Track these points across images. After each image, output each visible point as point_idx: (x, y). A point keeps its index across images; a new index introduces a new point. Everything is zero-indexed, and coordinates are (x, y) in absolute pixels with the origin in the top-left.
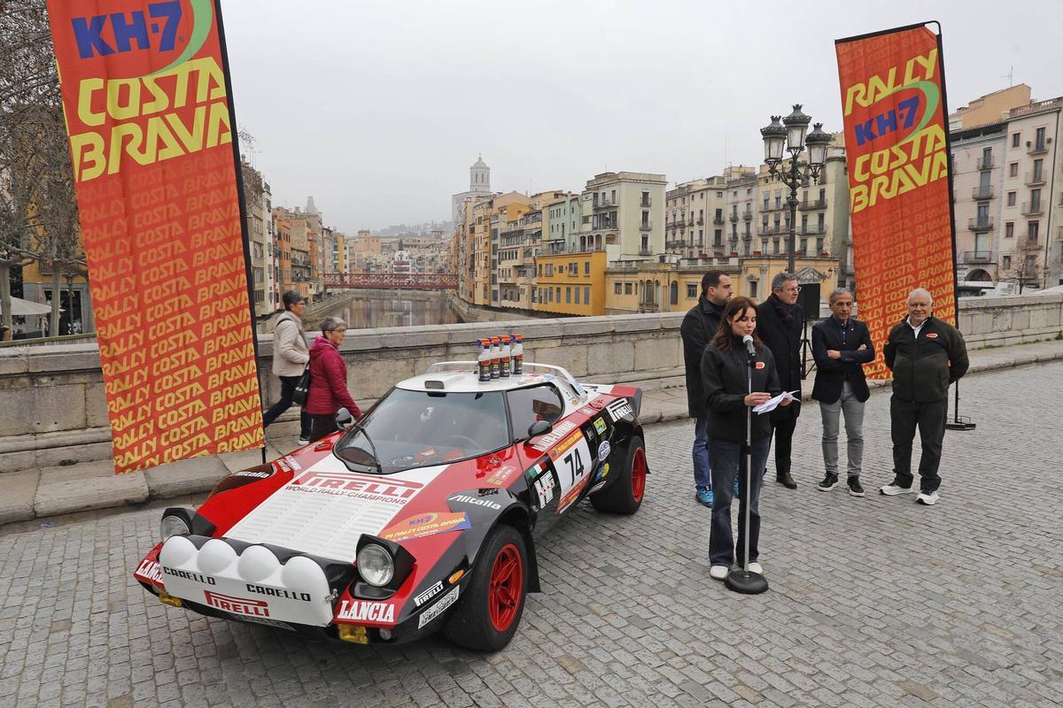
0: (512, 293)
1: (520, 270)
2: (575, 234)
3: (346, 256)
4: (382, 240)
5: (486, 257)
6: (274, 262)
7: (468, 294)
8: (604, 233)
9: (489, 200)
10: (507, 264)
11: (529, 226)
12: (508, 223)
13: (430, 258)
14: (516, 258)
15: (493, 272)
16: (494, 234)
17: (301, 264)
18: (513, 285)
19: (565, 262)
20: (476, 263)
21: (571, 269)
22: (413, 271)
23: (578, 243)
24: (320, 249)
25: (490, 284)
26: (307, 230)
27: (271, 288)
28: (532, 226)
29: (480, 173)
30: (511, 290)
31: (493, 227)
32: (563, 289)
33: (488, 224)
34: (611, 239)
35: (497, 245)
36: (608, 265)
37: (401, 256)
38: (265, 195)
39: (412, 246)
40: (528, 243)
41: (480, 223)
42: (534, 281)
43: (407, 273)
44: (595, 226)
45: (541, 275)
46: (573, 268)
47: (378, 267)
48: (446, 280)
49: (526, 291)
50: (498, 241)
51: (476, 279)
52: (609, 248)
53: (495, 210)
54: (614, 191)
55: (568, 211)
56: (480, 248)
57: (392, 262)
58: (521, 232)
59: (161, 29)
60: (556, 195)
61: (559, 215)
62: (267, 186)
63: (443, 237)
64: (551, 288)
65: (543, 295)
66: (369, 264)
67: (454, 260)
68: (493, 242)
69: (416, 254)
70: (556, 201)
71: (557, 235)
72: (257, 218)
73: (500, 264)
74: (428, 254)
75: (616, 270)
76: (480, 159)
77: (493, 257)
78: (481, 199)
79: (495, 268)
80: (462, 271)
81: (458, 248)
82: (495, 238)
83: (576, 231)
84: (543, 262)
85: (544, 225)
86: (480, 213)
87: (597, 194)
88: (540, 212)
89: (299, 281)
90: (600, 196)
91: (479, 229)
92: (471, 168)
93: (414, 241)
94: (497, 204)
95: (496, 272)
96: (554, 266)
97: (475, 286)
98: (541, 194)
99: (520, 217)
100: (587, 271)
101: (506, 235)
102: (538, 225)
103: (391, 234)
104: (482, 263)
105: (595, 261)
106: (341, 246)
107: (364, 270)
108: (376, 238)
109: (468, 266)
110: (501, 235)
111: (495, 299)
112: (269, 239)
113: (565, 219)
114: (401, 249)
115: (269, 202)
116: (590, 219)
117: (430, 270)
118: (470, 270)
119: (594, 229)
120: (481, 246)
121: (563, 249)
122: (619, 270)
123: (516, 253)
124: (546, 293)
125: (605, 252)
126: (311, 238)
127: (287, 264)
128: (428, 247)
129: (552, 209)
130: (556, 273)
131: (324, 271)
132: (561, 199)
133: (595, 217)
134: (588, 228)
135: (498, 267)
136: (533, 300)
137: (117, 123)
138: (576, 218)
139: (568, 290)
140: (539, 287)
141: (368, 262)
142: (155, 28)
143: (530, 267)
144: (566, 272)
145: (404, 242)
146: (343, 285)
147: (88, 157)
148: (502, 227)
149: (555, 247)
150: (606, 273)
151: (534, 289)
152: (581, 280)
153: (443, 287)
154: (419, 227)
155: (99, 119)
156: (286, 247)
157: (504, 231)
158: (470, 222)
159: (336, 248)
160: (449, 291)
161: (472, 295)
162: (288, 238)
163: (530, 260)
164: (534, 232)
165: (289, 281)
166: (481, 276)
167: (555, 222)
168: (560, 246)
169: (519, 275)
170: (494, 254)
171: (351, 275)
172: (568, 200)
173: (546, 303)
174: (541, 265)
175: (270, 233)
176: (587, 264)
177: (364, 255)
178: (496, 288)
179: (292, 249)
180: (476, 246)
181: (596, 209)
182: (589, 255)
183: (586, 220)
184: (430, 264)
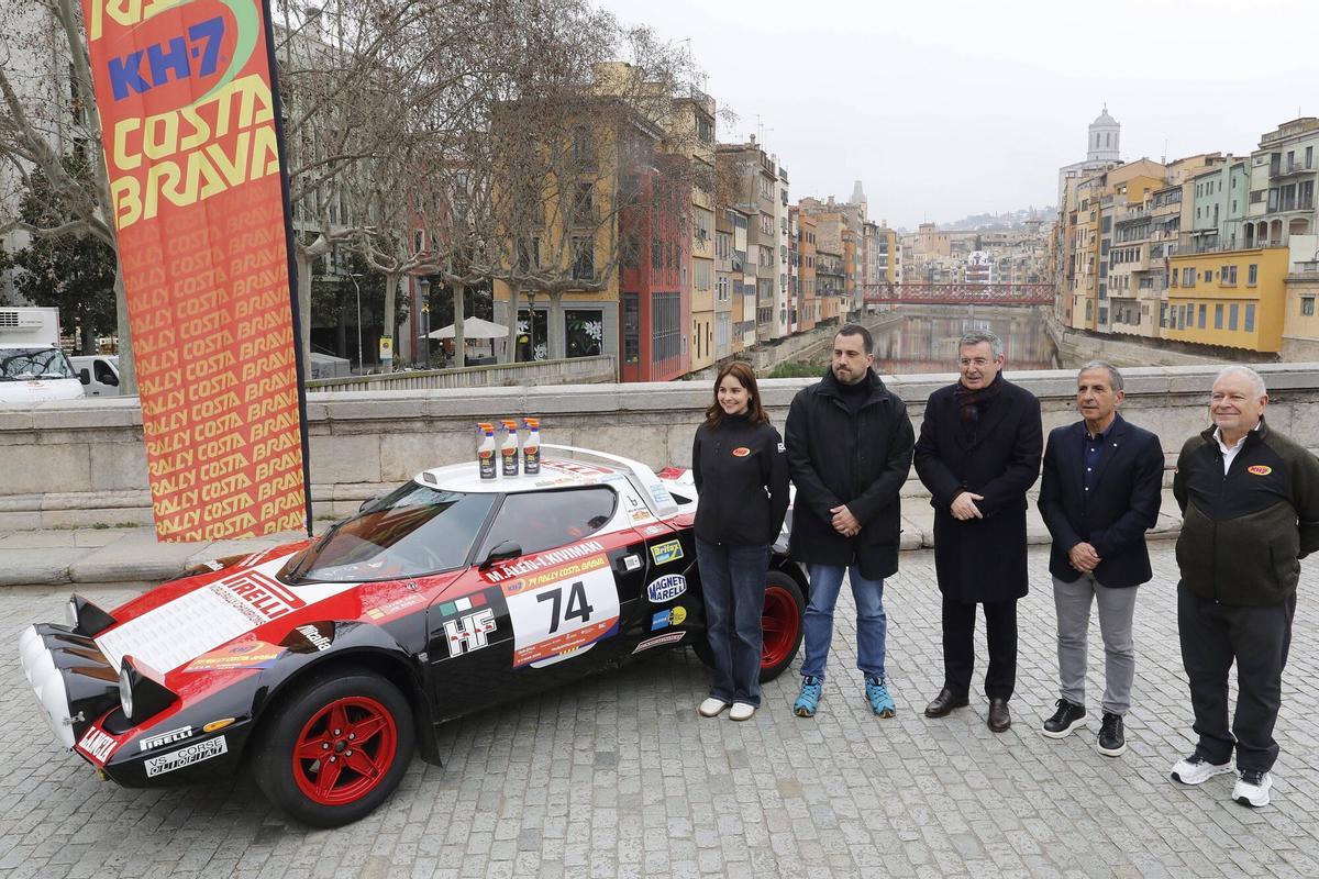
0: (1129, 312)
1: (1144, 277)
2: (1235, 221)
3: (898, 260)
4: (953, 237)
5: (1092, 259)
6: (790, 270)
7: (1064, 314)
8: (1286, 217)
9: (1102, 174)
10: (1123, 269)
11: (1160, 211)
12: (1129, 208)
13: (1018, 261)
14: (1138, 259)
15: (1102, 281)
16: (1105, 225)
17: (830, 272)
18: (1133, 300)
19: (1216, 266)
20: (1077, 267)
21: (1224, 276)
22: (994, 279)
23: (1241, 235)
24: (860, 252)
25: (1096, 299)
26: (842, 226)
27: (783, 305)
28: (1165, 211)
29: (1104, 132)
30: (1127, 308)
31: (1105, 214)
32: (1211, 308)
33: (1097, 210)
34: (1299, 227)
35: (1110, 240)
36: (1292, 268)
37: (977, 258)
38: (779, 185)
39: (995, 244)
40: (1157, 236)
41: (1085, 209)
42: (1165, 295)
43: (985, 282)
44: (1273, 205)
45: (1175, 285)
46: (1229, 274)
47: (944, 273)
48: (1040, 292)
49: (1151, 309)
50: (1111, 236)
51: (1076, 291)
52: (1295, 241)
53: (1110, 189)
54: (1310, 149)
55: (1225, 185)
56: (1084, 246)
57: (964, 267)
58: (1148, 220)
59: (202, 51)
60: (1209, 160)
61: (1210, 192)
62: (783, 173)
63: (1042, 229)
64: (1191, 306)
65: (1177, 315)
66: (933, 270)
67: (1052, 264)
68: (1104, 237)
69: (999, 254)
70: (1210, 169)
71: (1206, 223)
72: (765, 214)
73: (1112, 268)
74: (1017, 255)
75: (1306, 277)
76: (1105, 111)
77: (1103, 259)
78: (1091, 173)
79: (1104, 275)
80: (1059, 281)
81: (1058, 245)
82: (1106, 230)
83: (1238, 215)
84: (1180, 265)
85: (1185, 209)
86: (1086, 194)
87: (1279, 154)
88: (1179, 188)
89: (827, 294)
90: (1284, 159)
91: (1083, 217)
92: (1090, 127)
93: (998, 236)
94: (1113, 179)
95: (1106, 281)
96: (1197, 272)
97: (1074, 301)
98: (1182, 161)
99: (1147, 197)
100: (1253, 277)
101: (1124, 226)
102: (1174, 208)
103: (967, 229)
104: (1086, 268)
105: (1267, 263)
106: (892, 246)
107: (925, 278)
108: (944, 234)
109: (1066, 273)
110: (1117, 225)
111: (1103, 321)
112: (784, 241)
113: (1220, 197)
114: (978, 248)
115: (784, 194)
116: (1265, 196)
117: (1019, 278)
118: (1068, 277)
119: (1270, 211)
120: (1086, 243)
121: (1214, 245)
122: (1311, 276)
123: (1138, 252)
124: (1182, 314)
125: (1287, 247)
126: (846, 237)
127: (810, 273)
128: (1017, 245)
129: (1199, 182)
130: (1200, 283)
131: (864, 281)
132: (1217, 166)
133: (1274, 193)
134: (1259, 209)
135: (1110, 273)
136: (1162, 323)
137: (154, 163)
138: (1239, 194)
139: (1219, 309)
140: (1171, 303)
141: (930, 267)
142: (195, 52)
143: (1159, 273)
144: (1216, 281)
145: (983, 239)
146: (893, 299)
147: (124, 203)
148: (1119, 213)
149: (1202, 241)
150: (1286, 282)
151: (1163, 306)
152: (1241, 290)
153: (1035, 302)
154: (1009, 216)
155: (135, 161)
156: (809, 250)
157: (1122, 219)
158: (1071, 208)
159: (883, 249)
160: (1043, 308)
161: (1069, 314)
162: (812, 239)
163: (1160, 263)
164: (1167, 220)
165: (812, 295)
166: (1083, 288)
167: (1203, 203)
168: (1211, 240)
169: (1141, 286)
170: (1105, 254)
171: (905, 286)
172: (1226, 168)
173: (1181, 328)
174: (1176, 270)
175: (784, 233)
176: (1253, 268)
177: (926, 258)
178: (1106, 304)
179: (818, 252)
180: (1078, 243)
181: (1276, 178)
182: (1259, 252)
183: (1256, 197)
184: (1019, 270)
